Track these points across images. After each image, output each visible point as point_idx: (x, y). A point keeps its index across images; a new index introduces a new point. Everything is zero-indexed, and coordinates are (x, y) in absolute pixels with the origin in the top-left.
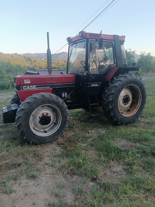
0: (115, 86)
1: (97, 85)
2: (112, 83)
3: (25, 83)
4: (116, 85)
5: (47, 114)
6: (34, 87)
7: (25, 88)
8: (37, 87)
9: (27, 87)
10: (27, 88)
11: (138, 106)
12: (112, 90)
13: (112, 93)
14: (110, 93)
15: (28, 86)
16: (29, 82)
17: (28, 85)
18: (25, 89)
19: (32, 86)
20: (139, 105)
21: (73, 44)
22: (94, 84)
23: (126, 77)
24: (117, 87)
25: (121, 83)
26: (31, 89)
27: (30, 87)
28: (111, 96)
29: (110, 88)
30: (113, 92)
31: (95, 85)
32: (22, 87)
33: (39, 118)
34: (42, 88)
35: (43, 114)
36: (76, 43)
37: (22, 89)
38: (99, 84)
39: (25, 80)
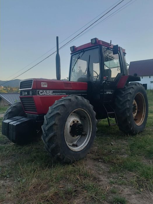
0: (130, 93)
1: (111, 93)
2: (124, 91)
3: (42, 86)
4: (130, 92)
5: (78, 122)
6: (50, 93)
7: (41, 93)
8: (53, 92)
9: (43, 91)
10: (44, 94)
12: (127, 97)
13: (128, 100)
14: (126, 100)
15: (45, 91)
16: (46, 86)
17: (44, 90)
18: (41, 94)
19: (48, 91)
20: (144, 114)
22: (109, 91)
24: (131, 94)
25: (134, 90)
26: (48, 94)
27: (46, 91)
28: (127, 103)
29: (124, 96)
30: (129, 98)
32: (38, 92)
33: (70, 126)
34: (59, 94)
35: (74, 122)
36: (84, 52)
37: (38, 94)
38: (112, 91)
39: (42, 83)
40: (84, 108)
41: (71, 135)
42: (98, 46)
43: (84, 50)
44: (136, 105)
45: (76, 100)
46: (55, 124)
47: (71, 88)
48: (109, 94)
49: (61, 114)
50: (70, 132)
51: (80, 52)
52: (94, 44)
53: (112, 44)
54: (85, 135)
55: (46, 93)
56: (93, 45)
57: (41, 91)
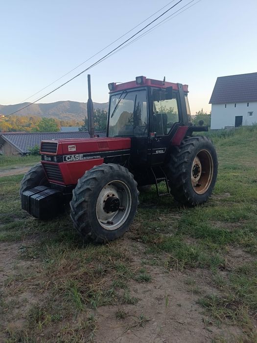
0: (188, 152)
1: (162, 152)
2: (181, 148)
3: (69, 151)
4: (188, 150)
5: (113, 195)
6: (79, 158)
7: (68, 158)
8: (84, 156)
9: (71, 156)
10: (71, 159)
11: (210, 179)
12: (184, 157)
13: (185, 162)
14: (182, 161)
15: (73, 156)
16: (74, 150)
17: (72, 154)
18: (68, 161)
19: (77, 155)
20: (210, 177)
21: (123, 93)
22: (160, 150)
23: (198, 141)
24: (189, 153)
25: (194, 147)
26: (77, 160)
27: (74, 156)
28: (183, 166)
29: (181, 156)
30: (186, 160)
31: (160, 152)
32: (65, 157)
33: (104, 201)
34: (91, 157)
35: (108, 196)
36: (127, 93)
37: (65, 160)
38: (164, 150)
39: (69, 146)
40: (122, 179)
41: (105, 211)
42: (146, 88)
43: (128, 91)
44: (200, 166)
45: (111, 170)
46: (84, 201)
47: (108, 149)
48: (159, 154)
49: (92, 190)
50: (104, 209)
51: (122, 92)
52: (139, 84)
53: (166, 81)
54: (123, 210)
55: (74, 159)
56: (139, 86)
57: (68, 156)
